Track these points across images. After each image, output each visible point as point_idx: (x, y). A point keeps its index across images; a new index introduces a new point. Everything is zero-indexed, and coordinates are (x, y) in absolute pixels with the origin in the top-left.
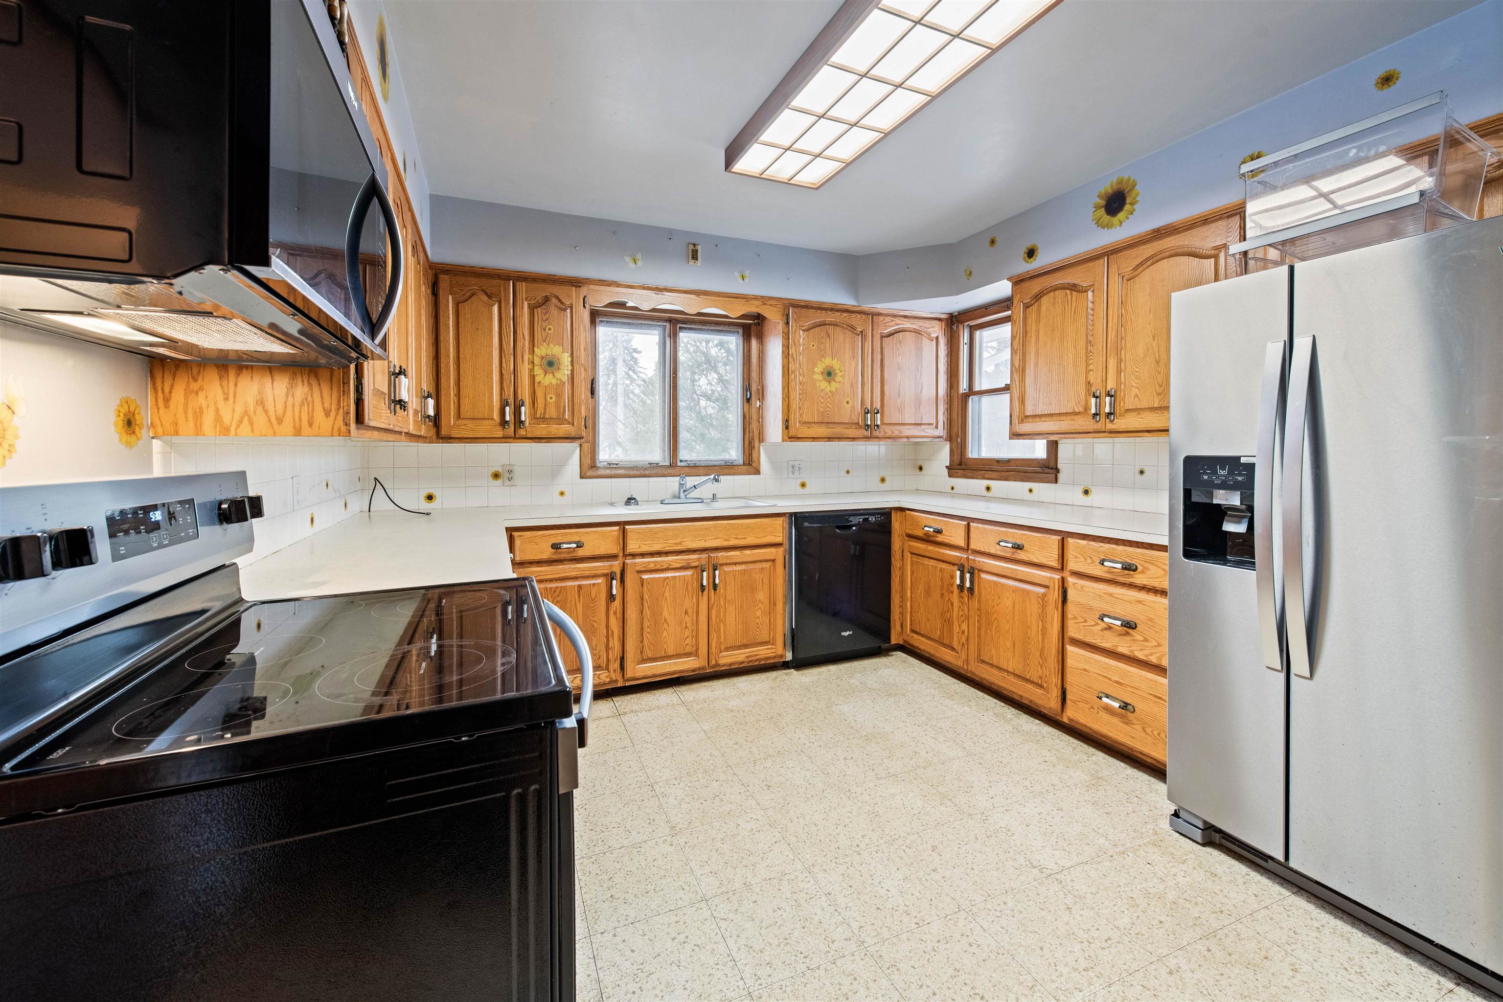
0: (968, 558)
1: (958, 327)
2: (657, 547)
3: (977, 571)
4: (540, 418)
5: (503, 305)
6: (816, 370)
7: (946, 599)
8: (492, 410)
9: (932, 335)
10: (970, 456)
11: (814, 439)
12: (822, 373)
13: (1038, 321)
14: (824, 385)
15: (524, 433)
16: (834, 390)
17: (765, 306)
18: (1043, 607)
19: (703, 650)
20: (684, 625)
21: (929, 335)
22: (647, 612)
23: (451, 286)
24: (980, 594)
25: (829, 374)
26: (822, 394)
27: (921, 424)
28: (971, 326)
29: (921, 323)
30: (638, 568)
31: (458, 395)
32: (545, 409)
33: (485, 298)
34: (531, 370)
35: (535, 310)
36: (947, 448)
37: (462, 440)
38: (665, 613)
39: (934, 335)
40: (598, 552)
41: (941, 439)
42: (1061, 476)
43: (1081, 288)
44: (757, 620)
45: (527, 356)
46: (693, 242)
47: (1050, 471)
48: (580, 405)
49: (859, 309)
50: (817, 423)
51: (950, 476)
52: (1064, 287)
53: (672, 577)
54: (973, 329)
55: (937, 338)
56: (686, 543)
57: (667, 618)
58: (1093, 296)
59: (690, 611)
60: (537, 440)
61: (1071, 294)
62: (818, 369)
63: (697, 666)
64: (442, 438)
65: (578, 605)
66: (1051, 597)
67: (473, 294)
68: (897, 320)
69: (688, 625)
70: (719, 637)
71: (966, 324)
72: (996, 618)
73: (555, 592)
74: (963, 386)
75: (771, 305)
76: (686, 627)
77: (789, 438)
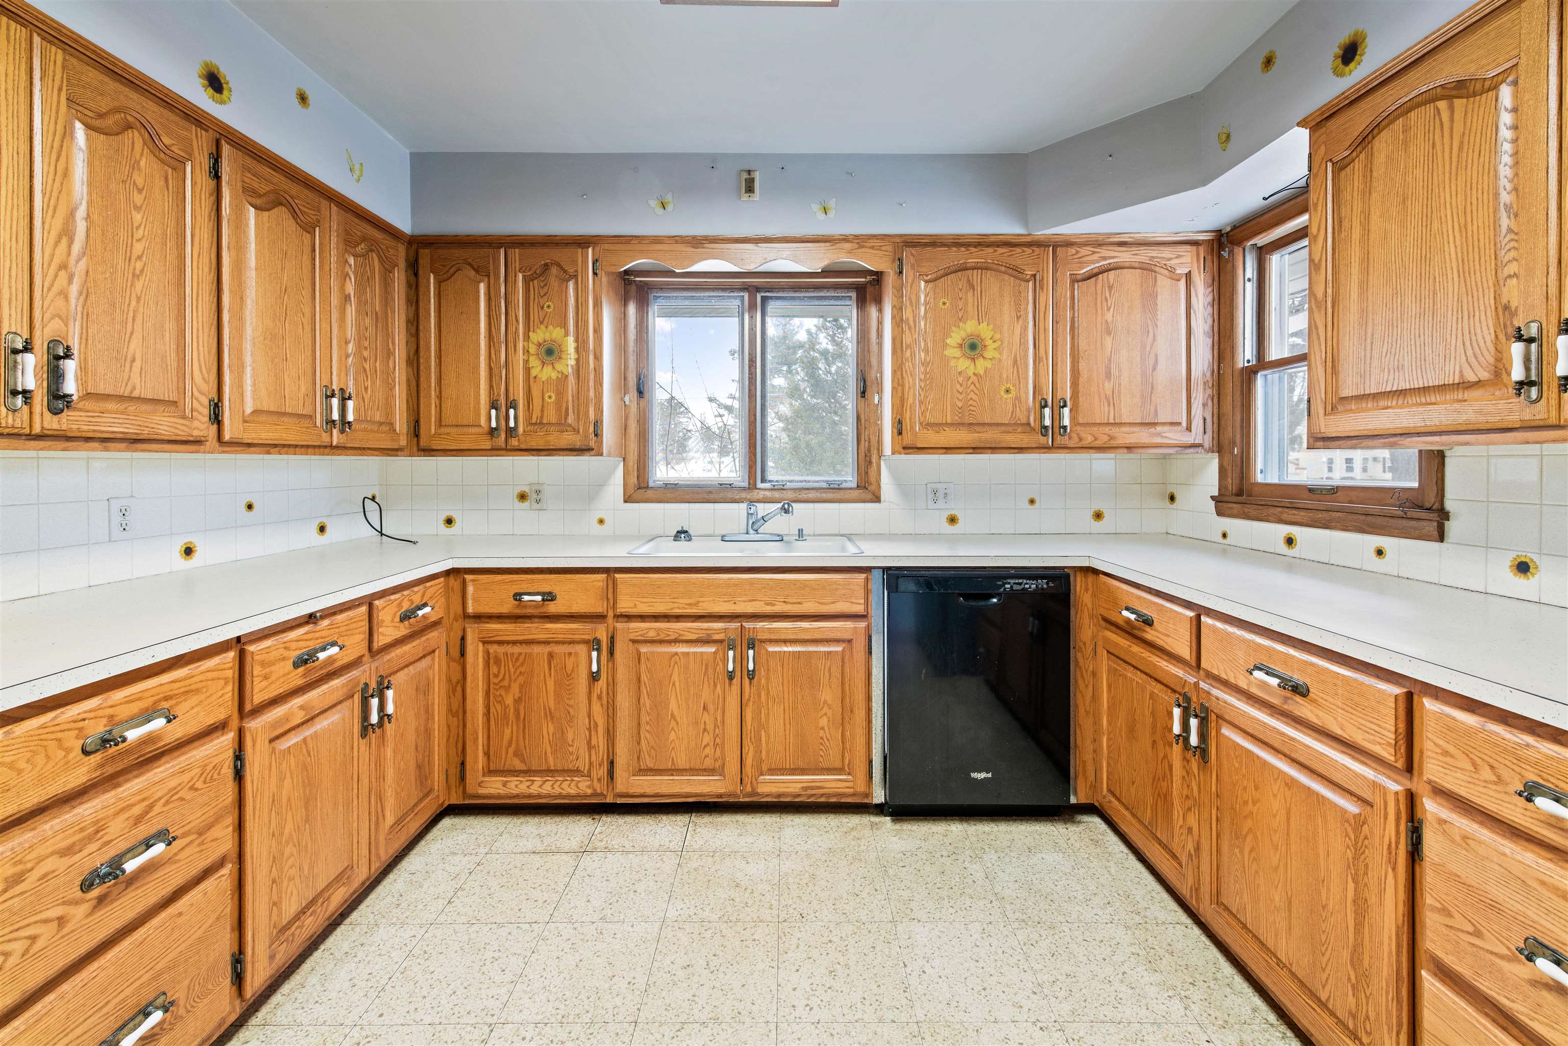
0: (1196, 685)
1: (1231, 252)
2: (660, 608)
3: (1214, 717)
4: (536, 424)
5: (492, 281)
6: (949, 341)
7: (1161, 755)
8: (479, 415)
9: (1179, 271)
10: (1260, 478)
11: (948, 450)
12: (961, 346)
13: (1367, 192)
14: (964, 364)
15: (516, 443)
16: (982, 372)
17: (863, 250)
18: (1359, 849)
19: (732, 768)
20: (702, 726)
21: (1172, 270)
22: (646, 701)
23: (432, 261)
24: (1219, 766)
25: (973, 347)
26: (960, 379)
27: (1154, 424)
28: (1261, 248)
29: (1154, 252)
30: (632, 636)
31: (440, 397)
32: (542, 411)
33: (472, 273)
34: (526, 362)
35: (531, 283)
36: (1213, 465)
37: (446, 452)
38: (673, 705)
39: (1182, 271)
40: (576, 608)
41: (1200, 450)
42: (1452, 527)
43: (1478, 86)
44: (821, 733)
45: (521, 345)
46: (748, 168)
47: (1423, 514)
48: (587, 406)
49: (1029, 239)
50: (952, 424)
51: (1219, 513)
52: (1429, 98)
53: (683, 653)
54: (1263, 253)
55: (1188, 276)
56: (705, 605)
57: (676, 713)
58: (1515, 96)
59: (711, 707)
60: (535, 453)
61: (1451, 108)
62: (955, 338)
63: (722, 791)
64: (424, 450)
65: (548, 683)
66: (1377, 831)
67: (459, 270)
68: (1104, 252)
69: (708, 727)
70: (758, 751)
71: (1252, 242)
72: (1250, 830)
73: (517, 659)
74: (1246, 353)
75: (872, 248)
76: (705, 730)
77: (904, 448)
